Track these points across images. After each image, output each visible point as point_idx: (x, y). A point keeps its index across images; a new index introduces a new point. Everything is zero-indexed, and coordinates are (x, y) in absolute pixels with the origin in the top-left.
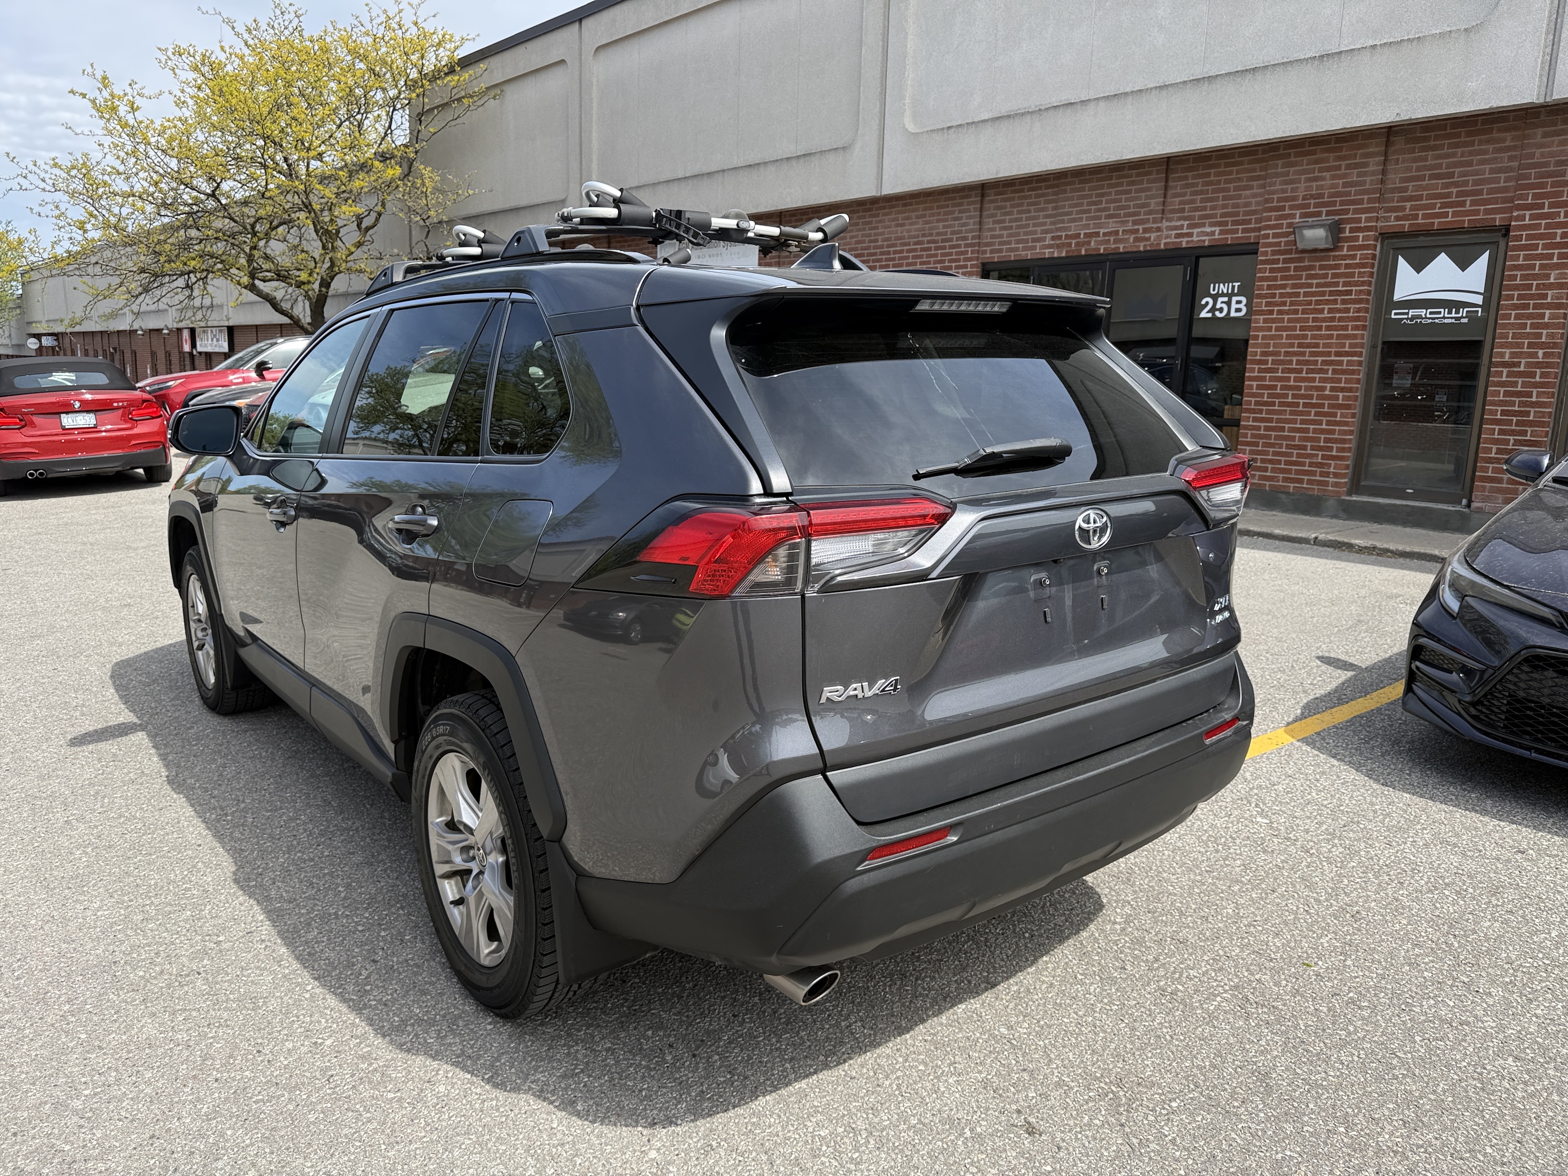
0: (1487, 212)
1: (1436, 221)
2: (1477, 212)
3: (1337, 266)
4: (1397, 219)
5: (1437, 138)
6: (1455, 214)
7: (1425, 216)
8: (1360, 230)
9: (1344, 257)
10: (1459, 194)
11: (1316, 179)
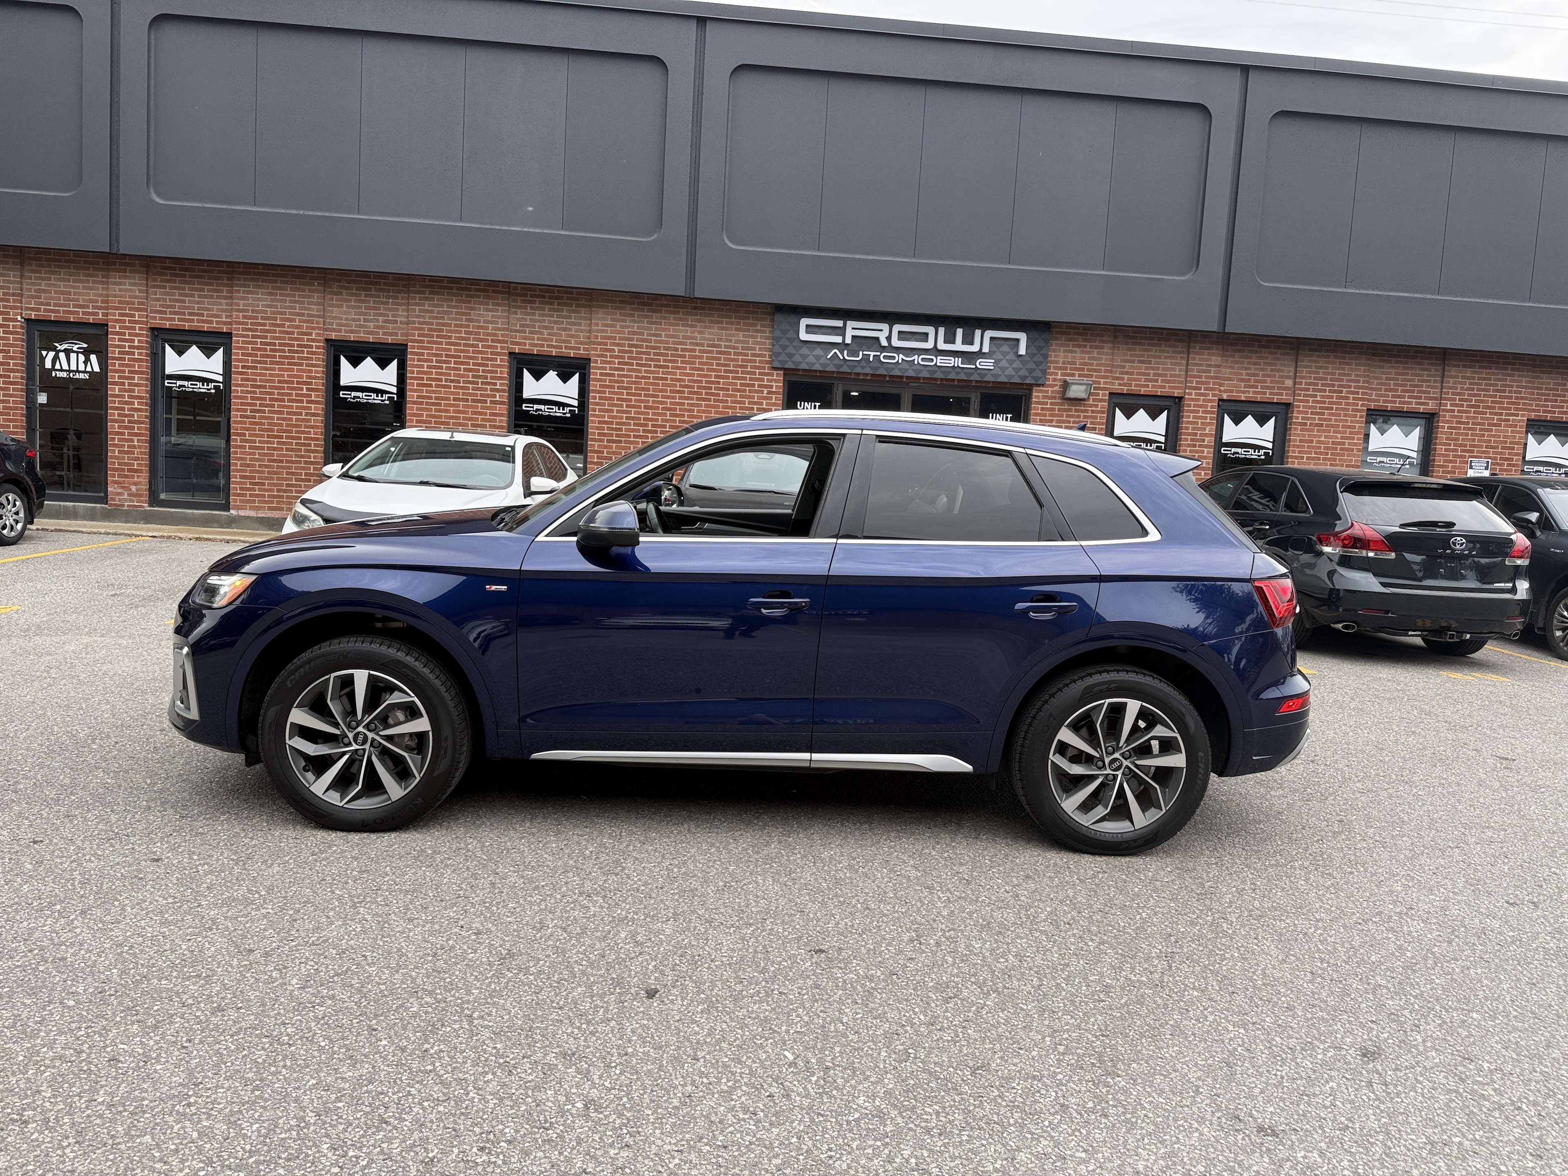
0: (1170, 387)
1: (1143, 389)
2: (1164, 387)
3: (1086, 411)
4: (1120, 384)
5: (1142, 338)
6: (1153, 386)
7: (1136, 385)
8: (1099, 389)
9: (1091, 405)
10: (1155, 375)
11: (1071, 351)
